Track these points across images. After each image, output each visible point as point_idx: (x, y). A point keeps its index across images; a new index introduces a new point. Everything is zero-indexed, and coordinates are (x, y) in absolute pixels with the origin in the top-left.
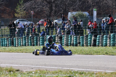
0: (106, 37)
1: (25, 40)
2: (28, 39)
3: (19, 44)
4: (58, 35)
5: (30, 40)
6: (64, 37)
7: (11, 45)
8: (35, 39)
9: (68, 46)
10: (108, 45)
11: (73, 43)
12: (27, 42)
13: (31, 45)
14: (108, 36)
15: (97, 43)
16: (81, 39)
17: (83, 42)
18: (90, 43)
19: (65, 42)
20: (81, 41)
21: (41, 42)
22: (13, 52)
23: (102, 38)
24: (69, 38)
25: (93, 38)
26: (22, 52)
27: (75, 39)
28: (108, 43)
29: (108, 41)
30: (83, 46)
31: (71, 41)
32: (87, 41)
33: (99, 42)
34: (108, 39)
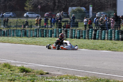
0: (105, 32)
1: (36, 32)
2: (39, 31)
3: (31, 35)
4: (64, 29)
5: (41, 32)
6: (69, 31)
7: (24, 36)
8: (45, 32)
9: (72, 38)
10: (106, 39)
11: (77, 36)
12: (37, 33)
13: (41, 37)
14: (106, 31)
15: (97, 37)
16: (83, 33)
17: (85, 35)
18: (91, 37)
19: (70, 35)
20: (83, 35)
21: (49, 34)
22: (29, 44)
23: (101, 33)
24: (74, 32)
25: (93, 32)
26: (37, 45)
27: (78, 32)
28: (106, 37)
29: (106, 35)
30: (85, 38)
31: (75, 34)
32: (88, 35)
33: (98, 36)
34: (106, 33)
